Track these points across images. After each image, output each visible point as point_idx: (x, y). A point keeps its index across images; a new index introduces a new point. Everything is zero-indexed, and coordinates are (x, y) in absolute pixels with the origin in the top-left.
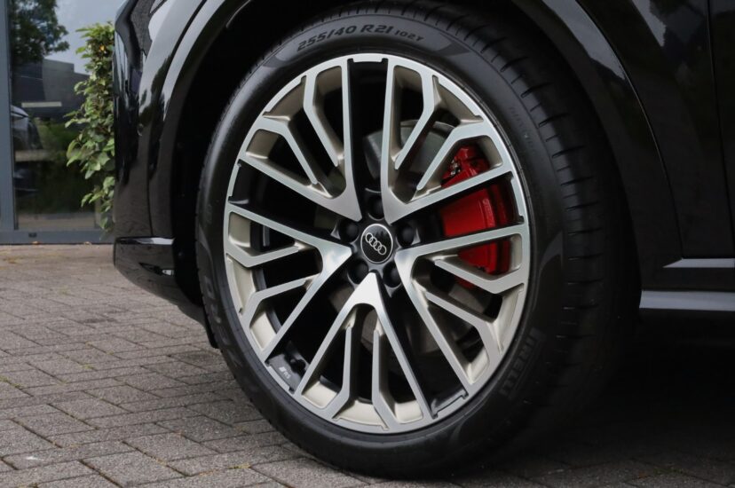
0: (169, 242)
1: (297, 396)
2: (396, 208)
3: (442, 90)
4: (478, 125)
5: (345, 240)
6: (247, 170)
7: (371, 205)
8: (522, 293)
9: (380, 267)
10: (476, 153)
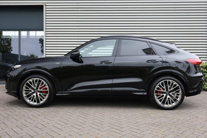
0: (16, 91)
1: (26, 100)
2: (39, 90)
3: (45, 83)
4: (47, 87)
5: (34, 90)
6: (27, 83)
7: (37, 89)
8: (46, 98)
9: (36, 93)
10: (46, 89)
